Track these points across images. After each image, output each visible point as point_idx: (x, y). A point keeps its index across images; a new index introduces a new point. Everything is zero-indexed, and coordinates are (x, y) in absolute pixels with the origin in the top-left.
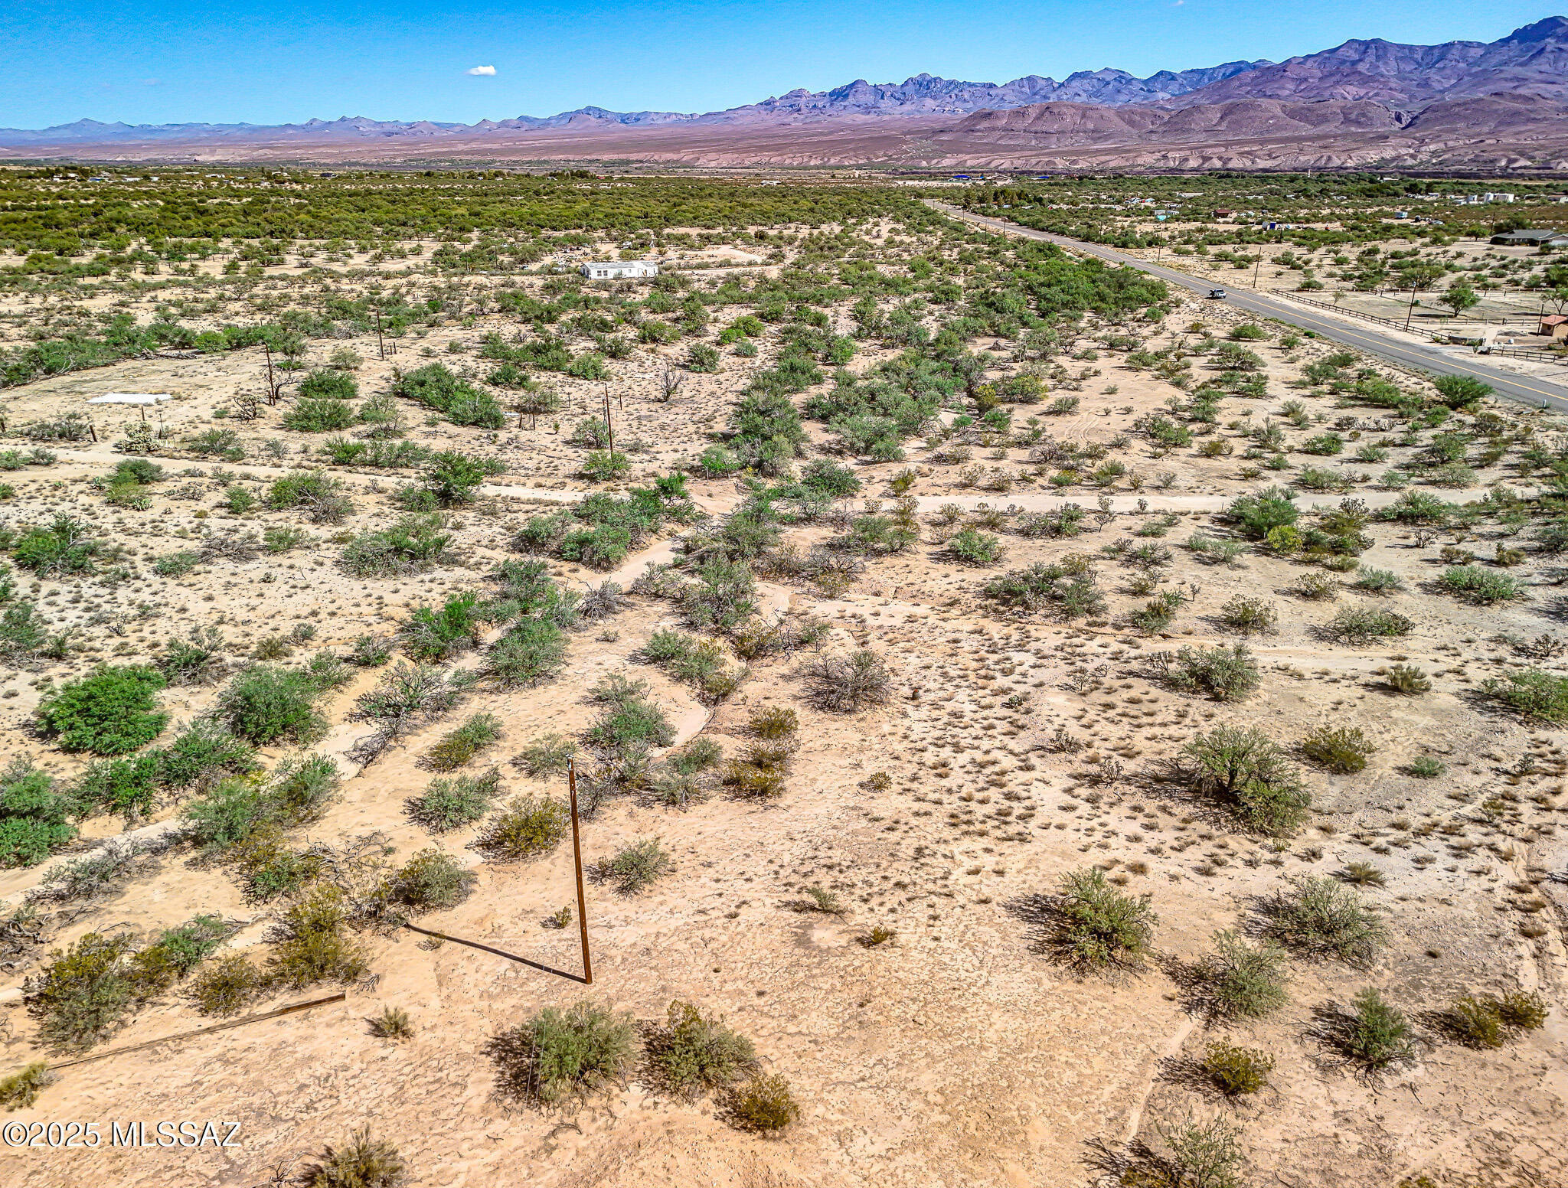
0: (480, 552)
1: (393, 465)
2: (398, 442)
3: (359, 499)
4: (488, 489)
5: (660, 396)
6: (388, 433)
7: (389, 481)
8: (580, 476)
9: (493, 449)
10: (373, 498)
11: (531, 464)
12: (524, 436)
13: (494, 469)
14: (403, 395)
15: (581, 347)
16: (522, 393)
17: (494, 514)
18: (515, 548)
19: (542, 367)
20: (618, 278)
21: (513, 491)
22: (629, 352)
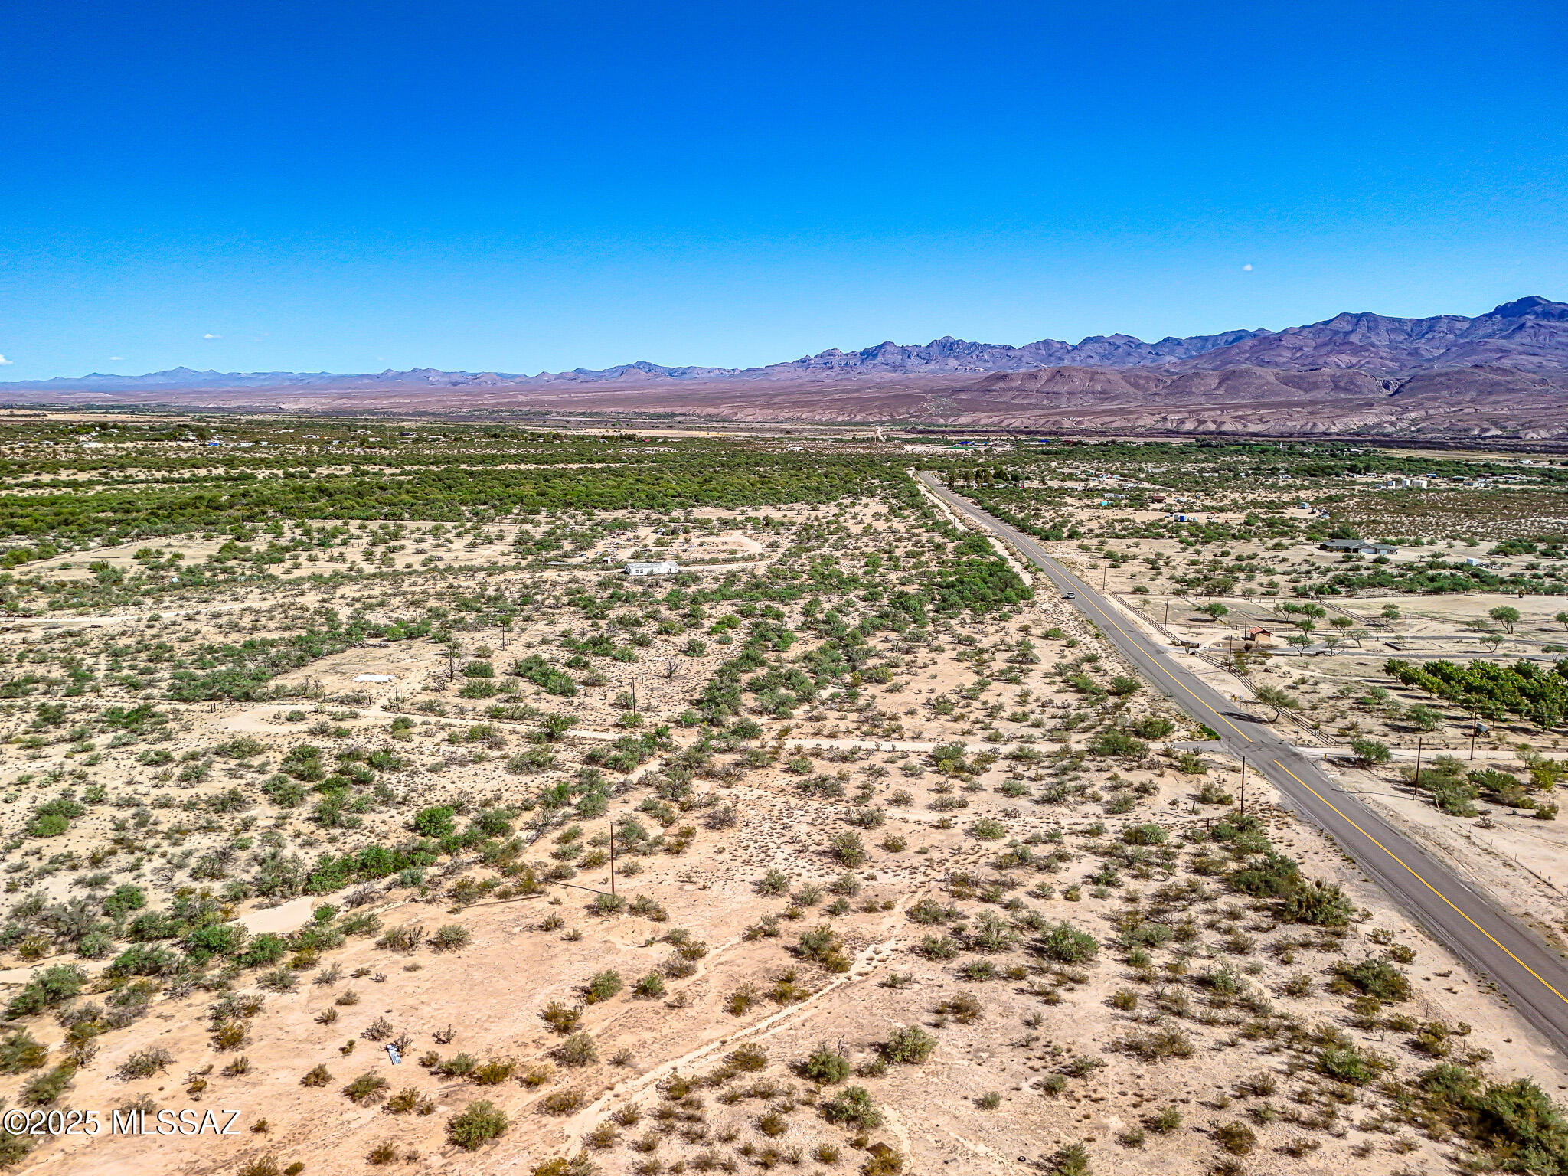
0: (568, 764)
1: (521, 718)
2: (522, 705)
3: (508, 737)
4: (570, 733)
5: (666, 674)
6: (516, 699)
7: (522, 728)
8: (617, 725)
9: (571, 709)
10: (515, 736)
11: (592, 718)
12: (588, 701)
13: (572, 721)
14: (518, 674)
15: (621, 638)
16: (586, 672)
17: (573, 745)
18: (584, 763)
19: (597, 654)
20: (650, 574)
21: (584, 734)
22: (650, 642)
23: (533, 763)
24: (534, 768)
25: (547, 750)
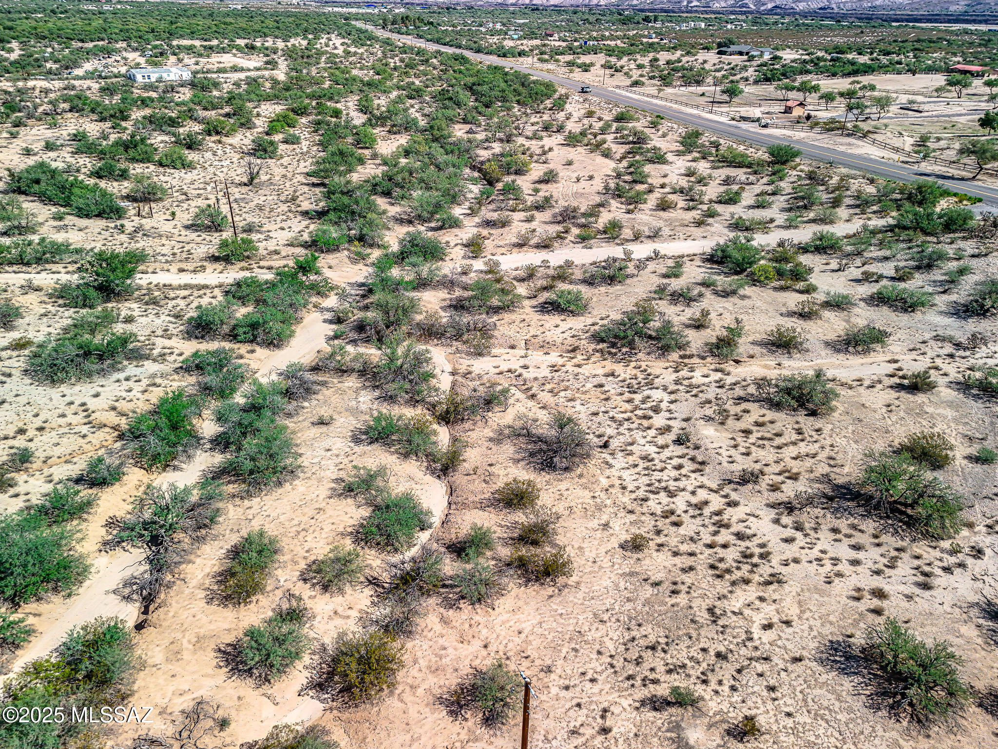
0: (160, 342)
1: (39, 261)
2: (36, 238)
3: (20, 300)
4: (141, 280)
5: (245, 180)
6: (22, 230)
7: (45, 279)
8: (215, 259)
9: (123, 238)
10: (32, 299)
11: (166, 250)
12: (147, 223)
13: (137, 259)
14: (20, 191)
15: (159, 140)
16: (126, 184)
17: (155, 302)
18: (189, 335)
19: (134, 160)
20: (160, 80)
21: (162, 278)
22: (200, 143)
23: (87, 354)
24: (91, 365)
25: (108, 319)
